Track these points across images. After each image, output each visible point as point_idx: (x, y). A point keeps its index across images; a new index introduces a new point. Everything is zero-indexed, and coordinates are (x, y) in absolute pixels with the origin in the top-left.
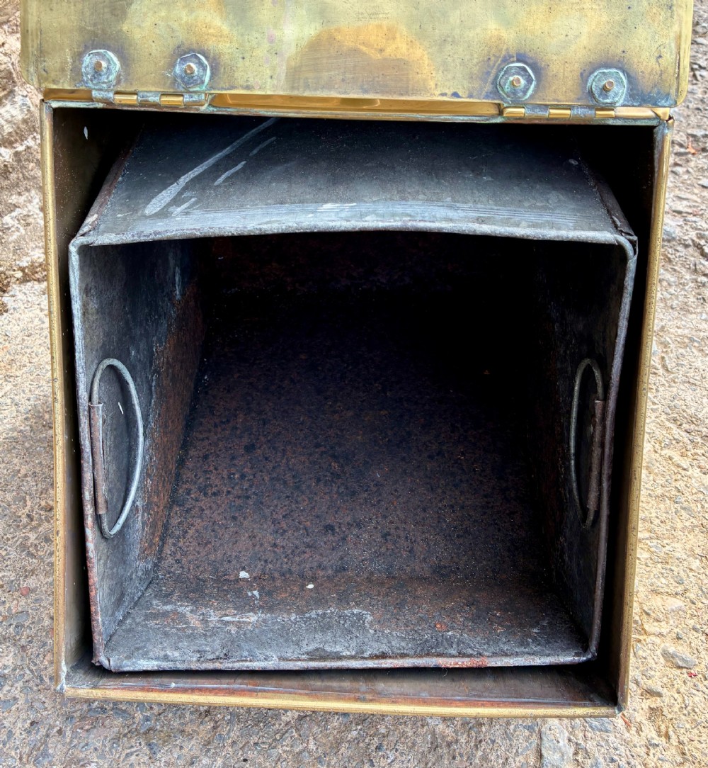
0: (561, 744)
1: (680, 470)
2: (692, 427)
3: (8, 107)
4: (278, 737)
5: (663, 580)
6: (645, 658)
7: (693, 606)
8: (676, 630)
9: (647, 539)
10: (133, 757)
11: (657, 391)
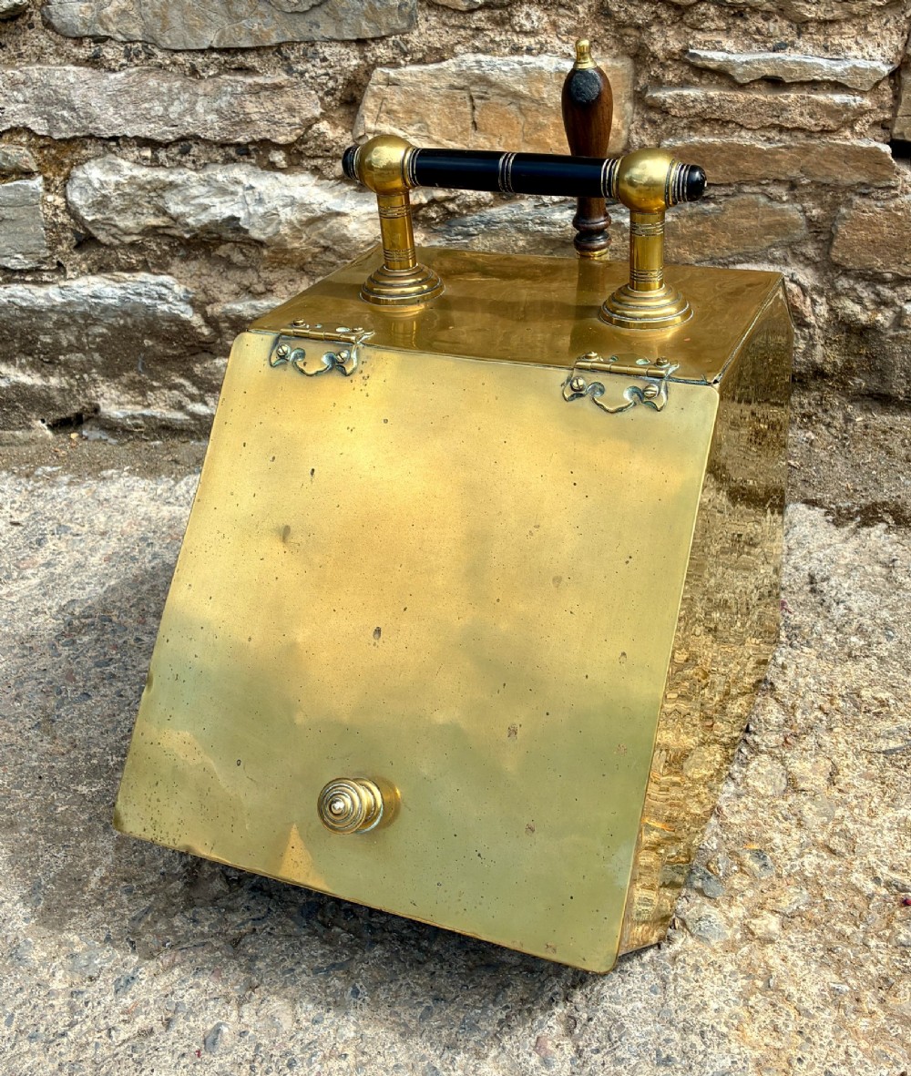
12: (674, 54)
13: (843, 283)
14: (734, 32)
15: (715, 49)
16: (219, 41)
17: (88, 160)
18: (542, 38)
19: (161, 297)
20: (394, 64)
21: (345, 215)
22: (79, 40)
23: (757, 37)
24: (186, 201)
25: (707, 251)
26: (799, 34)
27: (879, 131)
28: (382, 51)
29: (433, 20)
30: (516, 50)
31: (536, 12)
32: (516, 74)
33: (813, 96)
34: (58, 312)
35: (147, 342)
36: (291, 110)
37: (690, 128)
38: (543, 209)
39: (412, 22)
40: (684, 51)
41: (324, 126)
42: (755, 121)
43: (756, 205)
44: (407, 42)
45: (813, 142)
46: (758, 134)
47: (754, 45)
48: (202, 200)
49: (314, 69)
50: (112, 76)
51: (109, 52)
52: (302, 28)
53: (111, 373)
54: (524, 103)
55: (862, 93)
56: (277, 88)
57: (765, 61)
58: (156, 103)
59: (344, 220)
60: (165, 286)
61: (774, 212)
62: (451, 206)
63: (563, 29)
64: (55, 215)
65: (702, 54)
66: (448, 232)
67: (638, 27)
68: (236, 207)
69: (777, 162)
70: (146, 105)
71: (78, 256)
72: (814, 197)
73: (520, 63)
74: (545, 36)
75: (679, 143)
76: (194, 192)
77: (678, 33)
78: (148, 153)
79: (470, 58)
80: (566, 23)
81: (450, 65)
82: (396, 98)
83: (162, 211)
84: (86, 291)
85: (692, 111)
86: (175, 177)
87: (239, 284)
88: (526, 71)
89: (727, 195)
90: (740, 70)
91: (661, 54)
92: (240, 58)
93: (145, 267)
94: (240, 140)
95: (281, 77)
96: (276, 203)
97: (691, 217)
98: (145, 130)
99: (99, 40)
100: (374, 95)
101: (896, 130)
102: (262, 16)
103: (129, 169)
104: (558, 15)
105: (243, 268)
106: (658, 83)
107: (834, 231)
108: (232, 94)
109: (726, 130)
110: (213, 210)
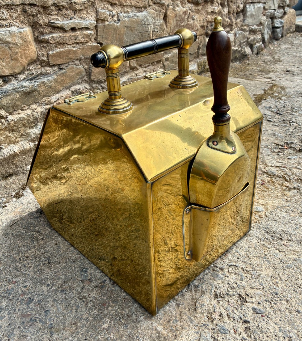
0: (208, 337)
1: (267, 248)
2: (274, 235)
3: (35, 129)
4: (99, 332)
5: (255, 284)
6: (245, 310)
7: (266, 293)
8: (258, 301)
9: (251, 270)
10: (44, 336)
11: (262, 223)
12: (46, 23)
13: (94, 85)
14: (59, 15)
15: (57, 20)
18: (9, 21)
23: (65, 16)
25: (64, 85)
26: (75, 14)
27: (95, 41)
30: (2, 26)
31: (5, 11)
32: (7, 35)
33: (83, 32)
37: (56, 47)
38: (19, 83)
40: (49, 22)
42: (71, 42)
43: (73, 68)
45: (84, 46)
46: (72, 45)
47: (65, 19)
54: (10, 45)
55: (92, 30)
57: (71, 23)
61: (78, 69)
63: (14, 17)
65: (56, 22)
67: (33, 16)
69: (78, 53)
72: (85, 62)
73: (7, 30)
74: (9, 20)
75: (54, 52)
77: (45, 17)
80: (15, 15)
85: (56, 41)
88: (10, 33)
89: (66, 67)
90: (66, 26)
91: (43, 24)
97: (60, 75)
101: (98, 40)
104: (11, 12)
106: (42, 34)
107: (90, 71)
109: (64, 46)
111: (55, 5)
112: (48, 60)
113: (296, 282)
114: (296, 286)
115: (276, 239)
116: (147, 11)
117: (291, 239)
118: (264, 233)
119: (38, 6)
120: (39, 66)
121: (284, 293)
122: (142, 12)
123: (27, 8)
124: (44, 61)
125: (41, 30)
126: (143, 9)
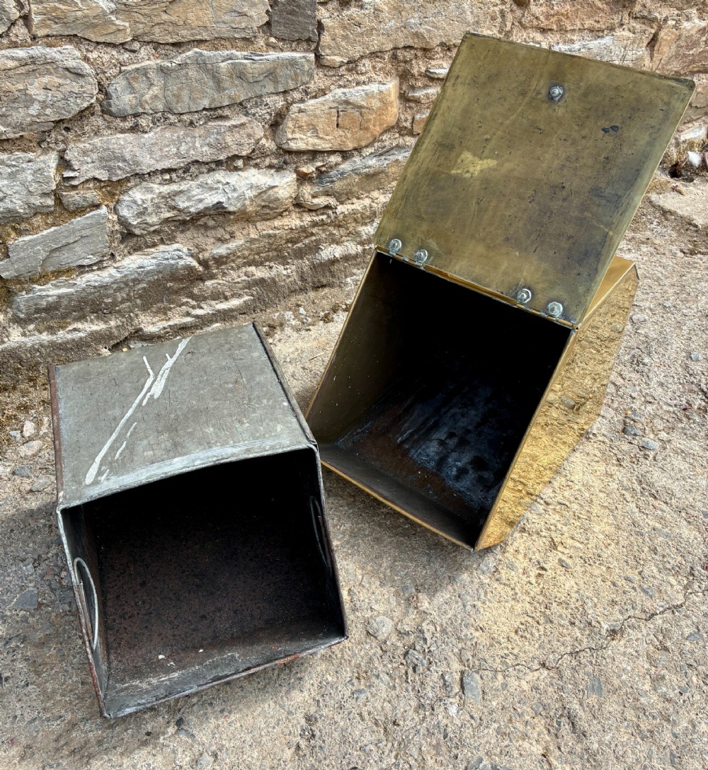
1: (624, 501)
2: (647, 488)
5: (580, 536)
6: (549, 556)
7: (587, 550)
8: (571, 554)
9: (584, 519)
11: (641, 466)
12: (422, 73)
14: (445, 58)
15: (439, 68)
16: (210, 104)
17: (131, 188)
18: (369, 75)
19: (180, 258)
20: (302, 101)
21: (277, 186)
22: (124, 118)
24: (189, 199)
28: (297, 95)
29: (321, 74)
30: (358, 84)
31: (366, 62)
32: (362, 96)
34: (118, 283)
35: (169, 284)
36: (249, 136)
37: (428, 108)
38: (363, 160)
39: (311, 76)
40: (426, 71)
41: (263, 141)
44: (308, 88)
48: (199, 197)
49: (261, 111)
50: (146, 136)
51: (143, 122)
52: (257, 90)
53: (145, 308)
54: (363, 110)
56: (243, 125)
58: (172, 146)
59: (276, 190)
60: (180, 250)
62: (324, 169)
63: (378, 69)
64: (113, 226)
66: (322, 183)
67: (406, 62)
68: (220, 196)
70: (167, 149)
71: (122, 246)
73: (363, 90)
75: (424, 116)
76: (194, 193)
77: (423, 63)
78: (167, 177)
79: (339, 92)
80: (379, 66)
81: (329, 97)
82: (304, 118)
83: (174, 208)
84: (134, 266)
85: (430, 100)
86: (184, 186)
87: (214, 238)
91: (416, 74)
92: (220, 111)
93: (162, 241)
94: (221, 158)
95: (244, 119)
96: (244, 189)
98: (166, 164)
99: (136, 115)
100: (293, 119)
102: (237, 86)
103: (158, 188)
104: (375, 61)
105: (214, 228)
106: (413, 88)
108: (218, 133)
110: (206, 201)
111: (442, 44)
112: (412, 126)
113: (636, 554)
114: (632, 558)
115: (647, 494)
116: (613, 35)
117: (669, 502)
118: (634, 481)
119: (416, 49)
120: (397, 135)
121: (610, 559)
122: (603, 37)
123: (399, 53)
124: (406, 128)
125: (412, 82)
126: (605, 32)
